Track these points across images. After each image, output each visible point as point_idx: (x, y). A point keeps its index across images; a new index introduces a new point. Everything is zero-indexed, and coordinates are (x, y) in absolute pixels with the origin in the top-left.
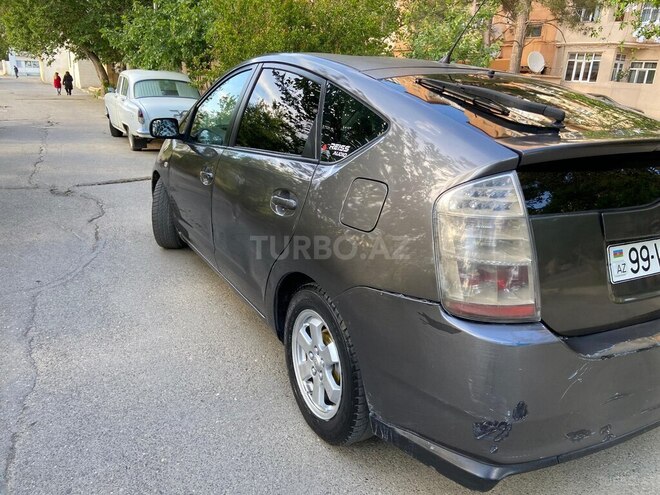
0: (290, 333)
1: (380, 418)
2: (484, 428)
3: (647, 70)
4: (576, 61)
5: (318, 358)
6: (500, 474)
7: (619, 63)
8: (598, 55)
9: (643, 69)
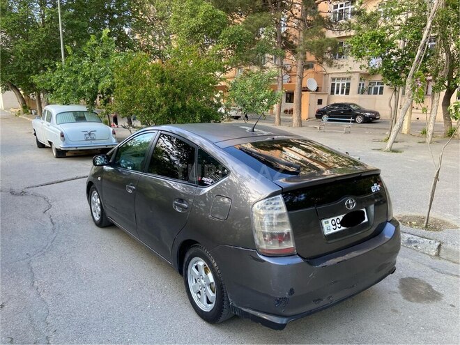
0: (187, 269)
1: (235, 305)
2: (278, 301)
3: (379, 86)
4: (336, 83)
5: (203, 281)
6: (287, 321)
7: (362, 83)
8: (349, 79)
9: (376, 86)
